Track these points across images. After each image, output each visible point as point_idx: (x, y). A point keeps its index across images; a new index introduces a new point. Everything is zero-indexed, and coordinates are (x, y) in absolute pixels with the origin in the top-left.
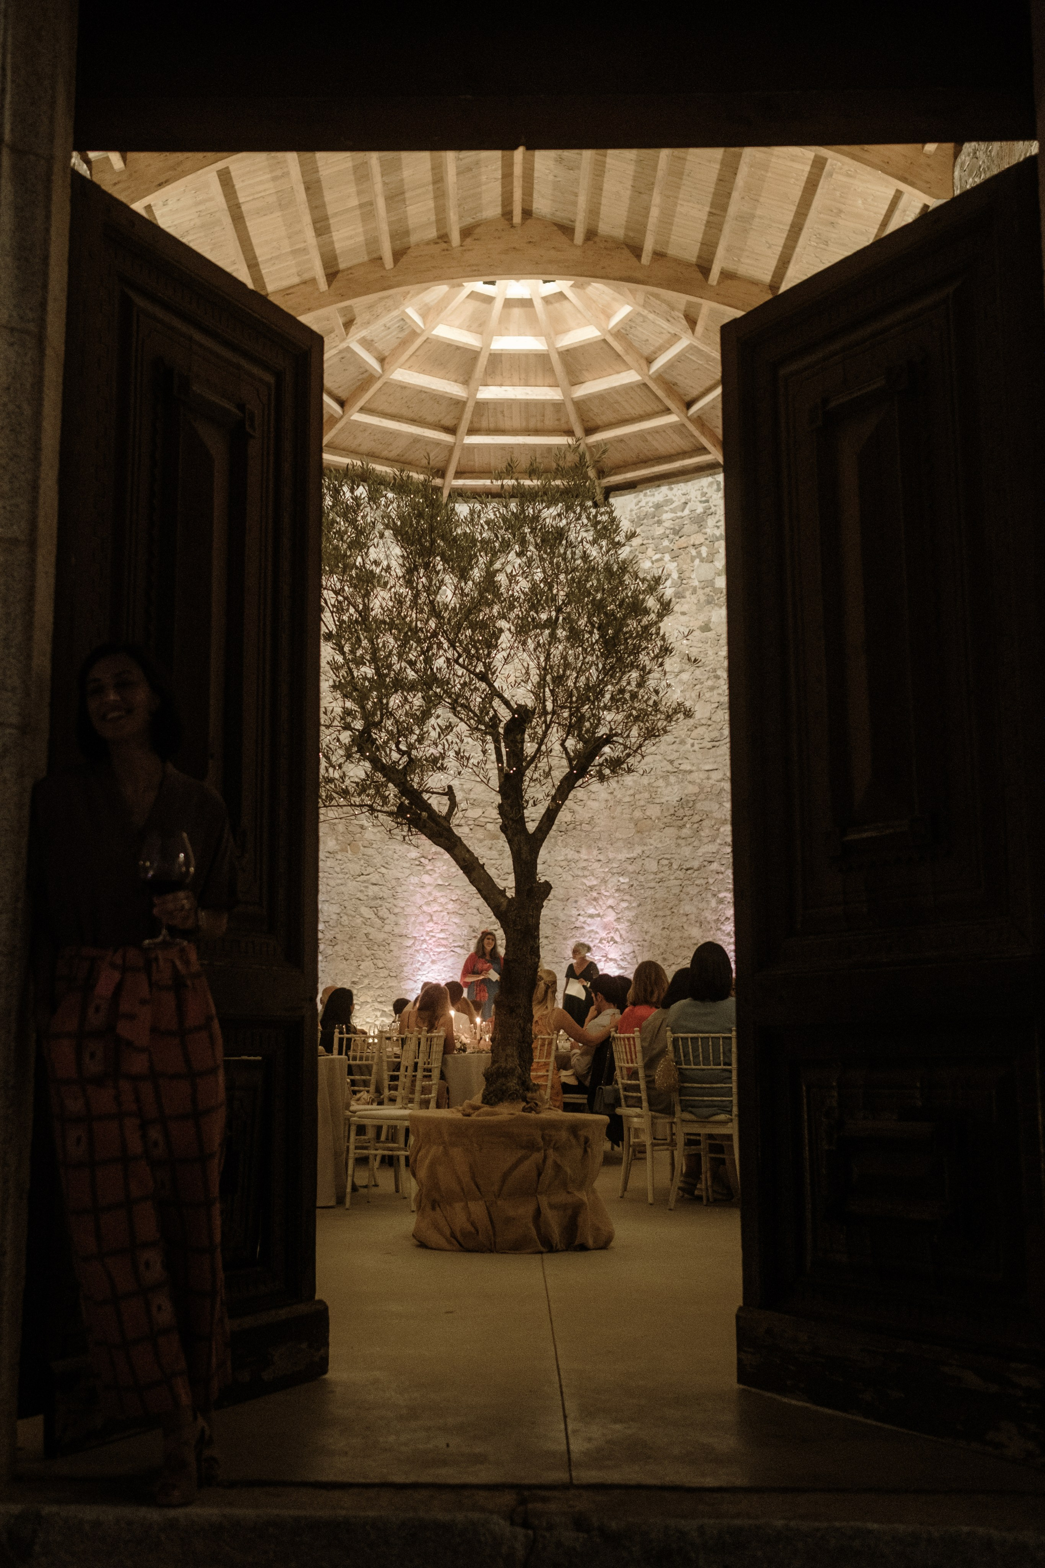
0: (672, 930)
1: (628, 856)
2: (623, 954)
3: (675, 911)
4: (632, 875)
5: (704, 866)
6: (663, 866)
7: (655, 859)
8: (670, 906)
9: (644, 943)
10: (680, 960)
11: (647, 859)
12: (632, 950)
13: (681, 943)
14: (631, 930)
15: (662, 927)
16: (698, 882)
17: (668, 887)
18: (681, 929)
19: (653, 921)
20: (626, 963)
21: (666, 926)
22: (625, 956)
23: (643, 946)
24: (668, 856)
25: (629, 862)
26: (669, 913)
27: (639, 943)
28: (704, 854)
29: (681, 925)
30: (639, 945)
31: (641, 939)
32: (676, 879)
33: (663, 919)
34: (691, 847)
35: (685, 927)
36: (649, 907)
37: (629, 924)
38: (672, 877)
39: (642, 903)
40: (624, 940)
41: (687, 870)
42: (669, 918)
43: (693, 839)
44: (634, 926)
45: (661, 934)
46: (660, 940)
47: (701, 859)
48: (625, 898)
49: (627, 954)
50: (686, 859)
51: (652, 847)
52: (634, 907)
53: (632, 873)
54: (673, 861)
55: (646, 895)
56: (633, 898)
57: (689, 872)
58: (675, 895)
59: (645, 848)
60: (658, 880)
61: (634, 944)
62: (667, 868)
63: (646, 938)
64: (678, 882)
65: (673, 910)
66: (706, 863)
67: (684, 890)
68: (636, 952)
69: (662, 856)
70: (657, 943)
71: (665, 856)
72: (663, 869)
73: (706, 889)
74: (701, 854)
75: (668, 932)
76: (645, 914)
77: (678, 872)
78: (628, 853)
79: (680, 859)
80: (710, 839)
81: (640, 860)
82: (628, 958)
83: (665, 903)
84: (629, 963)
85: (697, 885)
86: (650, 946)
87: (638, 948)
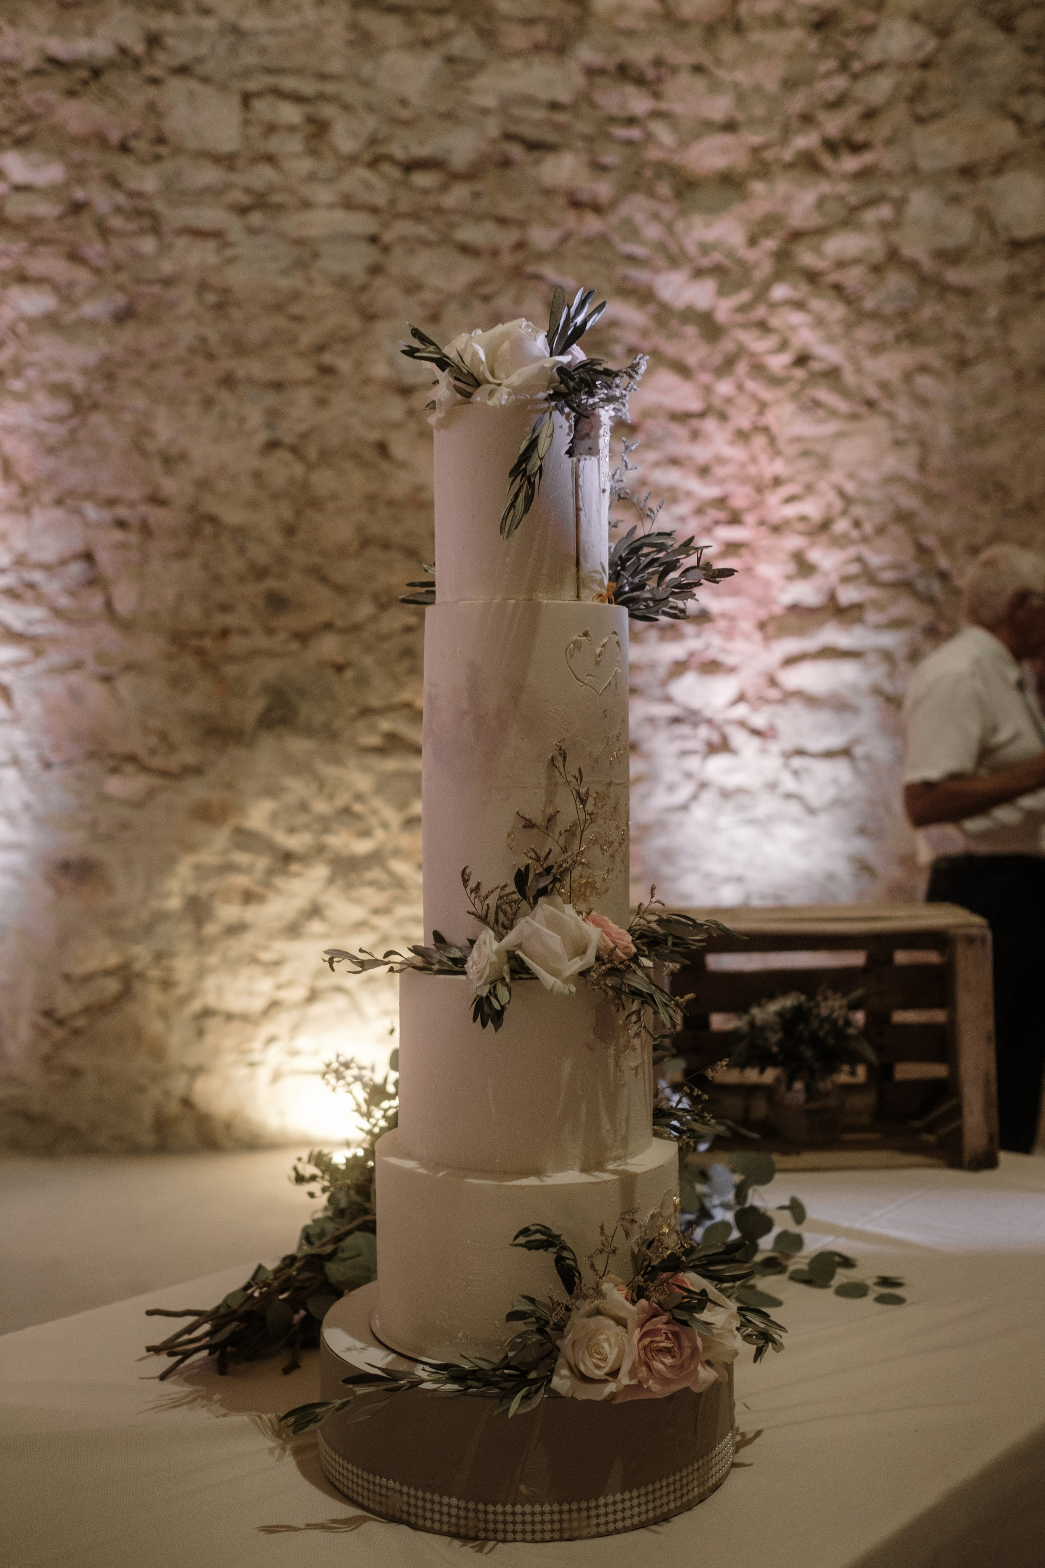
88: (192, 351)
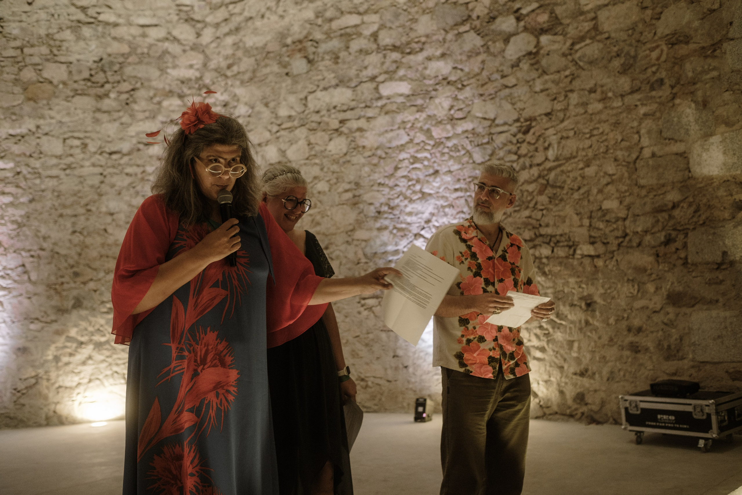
0: (89, 234)
1: (12, 132)
2: (5, 268)
3: (94, 209)
4: (18, 159)
5: (139, 150)
6: (71, 147)
7: (58, 137)
8: (83, 202)
9: (42, 253)
10: (101, 274)
11: (45, 138)
12: (21, 263)
13: (103, 252)
14: (18, 235)
15: (71, 230)
16: (129, 170)
17: (80, 177)
18: (102, 232)
19: (56, 222)
20: (9, 282)
21: (78, 228)
22: (9, 272)
23: (39, 257)
24: (81, 135)
25: (13, 140)
26: (82, 211)
27: (32, 253)
28: (138, 134)
29: (103, 227)
30: (32, 256)
31: (35, 248)
32: (94, 165)
33: (73, 219)
34: (117, 124)
35: (110, 230)
36: (49, 204)
37: (15, 226)
38: (87, 163)
39: (37, 198)
40: (5, 249)
41: (111, 154)
42: (82, 218)
43: (121, 114)
44: (25, 229)
45: (70, 241)
46: (69, 248)
47: (134, 141)
48: (7, 190)
49: (11, 269)
50: (109, 139)
51: (53, 121)
52: (23, 203)
53: (19, 155)
54: (87, 141)
55: (43, 187)
56: (20, 191)
57: (114, 157)
58: (92, 186)
59: (41, 122)
60: (64, 167)
61: (24, 254)
62: (78, 151)
63: (45, 245)
64: (98, 170)
65: (89, 207)
66: (141, 146)
67: (107, 180)
68: (27, 265)
69: (70, 134)
70: (63, 252)
71: (76, 135)
72: (72, 151)
73: (142, 179)
74: (133, 134)
75: (82, 238)
76: (41, 213)
77: (98, 156)
78: (13, 128)
79: (100, 139)
80: (147, 114)
81: (33, 138)
82: (13, 274)
83: (75, 198)
84: (15, 281)
85: (127, 174)
86: (52, 257)
87: (31, 259)
88: (51, 208)
